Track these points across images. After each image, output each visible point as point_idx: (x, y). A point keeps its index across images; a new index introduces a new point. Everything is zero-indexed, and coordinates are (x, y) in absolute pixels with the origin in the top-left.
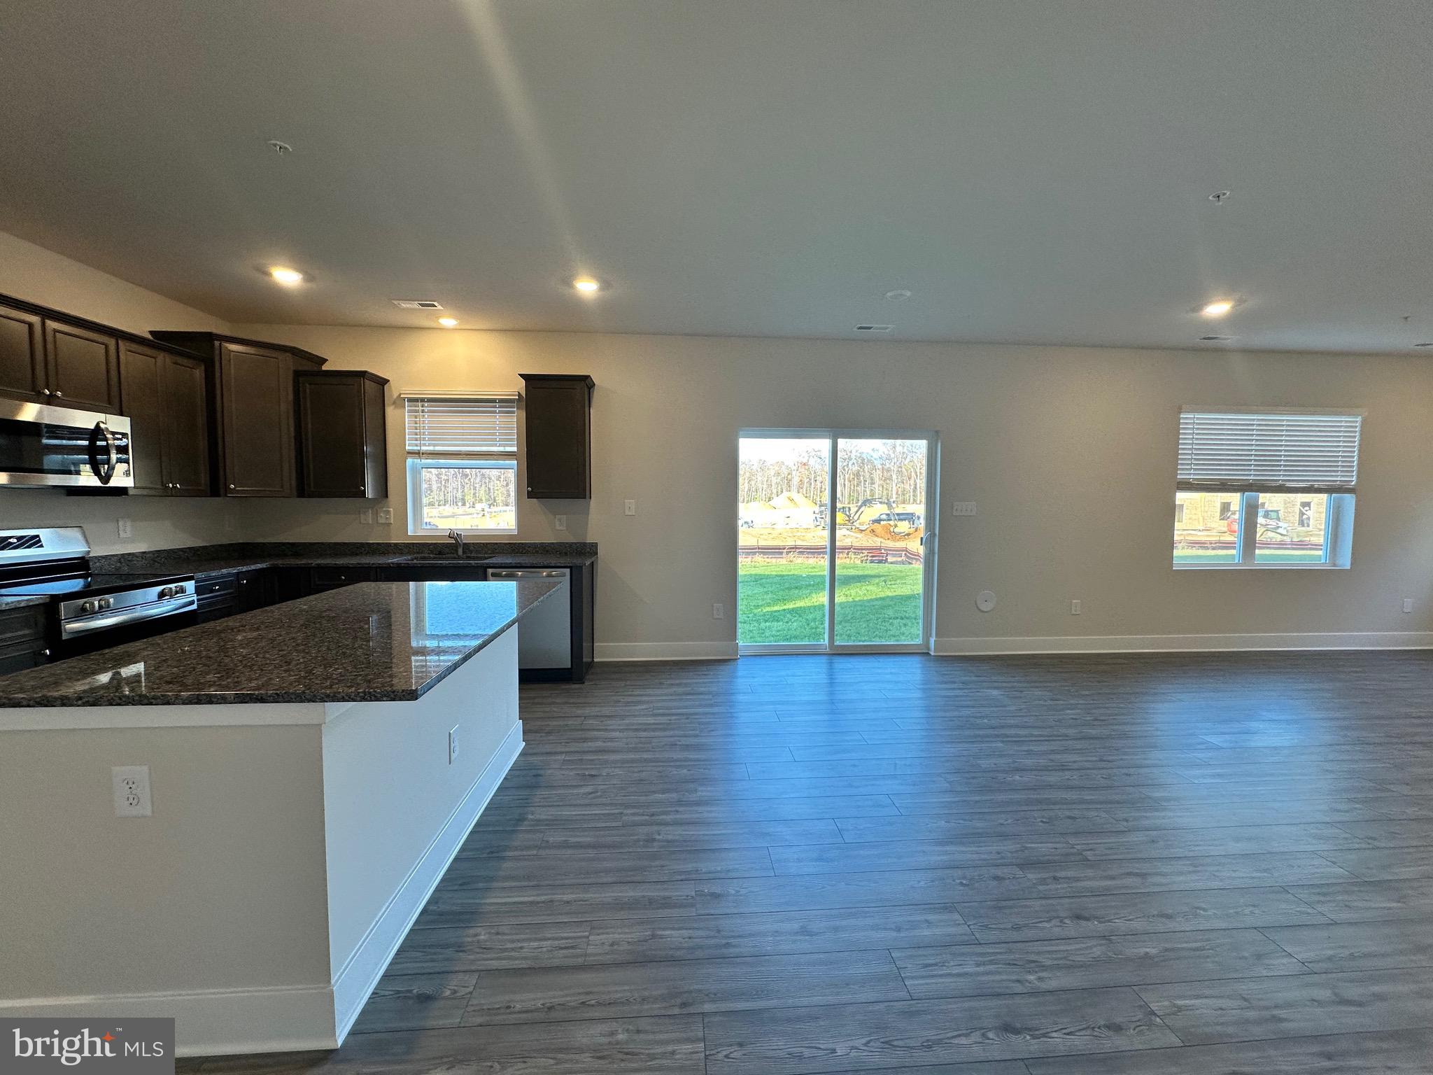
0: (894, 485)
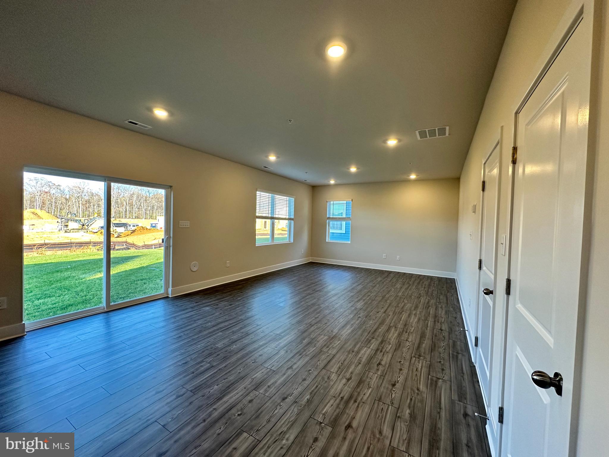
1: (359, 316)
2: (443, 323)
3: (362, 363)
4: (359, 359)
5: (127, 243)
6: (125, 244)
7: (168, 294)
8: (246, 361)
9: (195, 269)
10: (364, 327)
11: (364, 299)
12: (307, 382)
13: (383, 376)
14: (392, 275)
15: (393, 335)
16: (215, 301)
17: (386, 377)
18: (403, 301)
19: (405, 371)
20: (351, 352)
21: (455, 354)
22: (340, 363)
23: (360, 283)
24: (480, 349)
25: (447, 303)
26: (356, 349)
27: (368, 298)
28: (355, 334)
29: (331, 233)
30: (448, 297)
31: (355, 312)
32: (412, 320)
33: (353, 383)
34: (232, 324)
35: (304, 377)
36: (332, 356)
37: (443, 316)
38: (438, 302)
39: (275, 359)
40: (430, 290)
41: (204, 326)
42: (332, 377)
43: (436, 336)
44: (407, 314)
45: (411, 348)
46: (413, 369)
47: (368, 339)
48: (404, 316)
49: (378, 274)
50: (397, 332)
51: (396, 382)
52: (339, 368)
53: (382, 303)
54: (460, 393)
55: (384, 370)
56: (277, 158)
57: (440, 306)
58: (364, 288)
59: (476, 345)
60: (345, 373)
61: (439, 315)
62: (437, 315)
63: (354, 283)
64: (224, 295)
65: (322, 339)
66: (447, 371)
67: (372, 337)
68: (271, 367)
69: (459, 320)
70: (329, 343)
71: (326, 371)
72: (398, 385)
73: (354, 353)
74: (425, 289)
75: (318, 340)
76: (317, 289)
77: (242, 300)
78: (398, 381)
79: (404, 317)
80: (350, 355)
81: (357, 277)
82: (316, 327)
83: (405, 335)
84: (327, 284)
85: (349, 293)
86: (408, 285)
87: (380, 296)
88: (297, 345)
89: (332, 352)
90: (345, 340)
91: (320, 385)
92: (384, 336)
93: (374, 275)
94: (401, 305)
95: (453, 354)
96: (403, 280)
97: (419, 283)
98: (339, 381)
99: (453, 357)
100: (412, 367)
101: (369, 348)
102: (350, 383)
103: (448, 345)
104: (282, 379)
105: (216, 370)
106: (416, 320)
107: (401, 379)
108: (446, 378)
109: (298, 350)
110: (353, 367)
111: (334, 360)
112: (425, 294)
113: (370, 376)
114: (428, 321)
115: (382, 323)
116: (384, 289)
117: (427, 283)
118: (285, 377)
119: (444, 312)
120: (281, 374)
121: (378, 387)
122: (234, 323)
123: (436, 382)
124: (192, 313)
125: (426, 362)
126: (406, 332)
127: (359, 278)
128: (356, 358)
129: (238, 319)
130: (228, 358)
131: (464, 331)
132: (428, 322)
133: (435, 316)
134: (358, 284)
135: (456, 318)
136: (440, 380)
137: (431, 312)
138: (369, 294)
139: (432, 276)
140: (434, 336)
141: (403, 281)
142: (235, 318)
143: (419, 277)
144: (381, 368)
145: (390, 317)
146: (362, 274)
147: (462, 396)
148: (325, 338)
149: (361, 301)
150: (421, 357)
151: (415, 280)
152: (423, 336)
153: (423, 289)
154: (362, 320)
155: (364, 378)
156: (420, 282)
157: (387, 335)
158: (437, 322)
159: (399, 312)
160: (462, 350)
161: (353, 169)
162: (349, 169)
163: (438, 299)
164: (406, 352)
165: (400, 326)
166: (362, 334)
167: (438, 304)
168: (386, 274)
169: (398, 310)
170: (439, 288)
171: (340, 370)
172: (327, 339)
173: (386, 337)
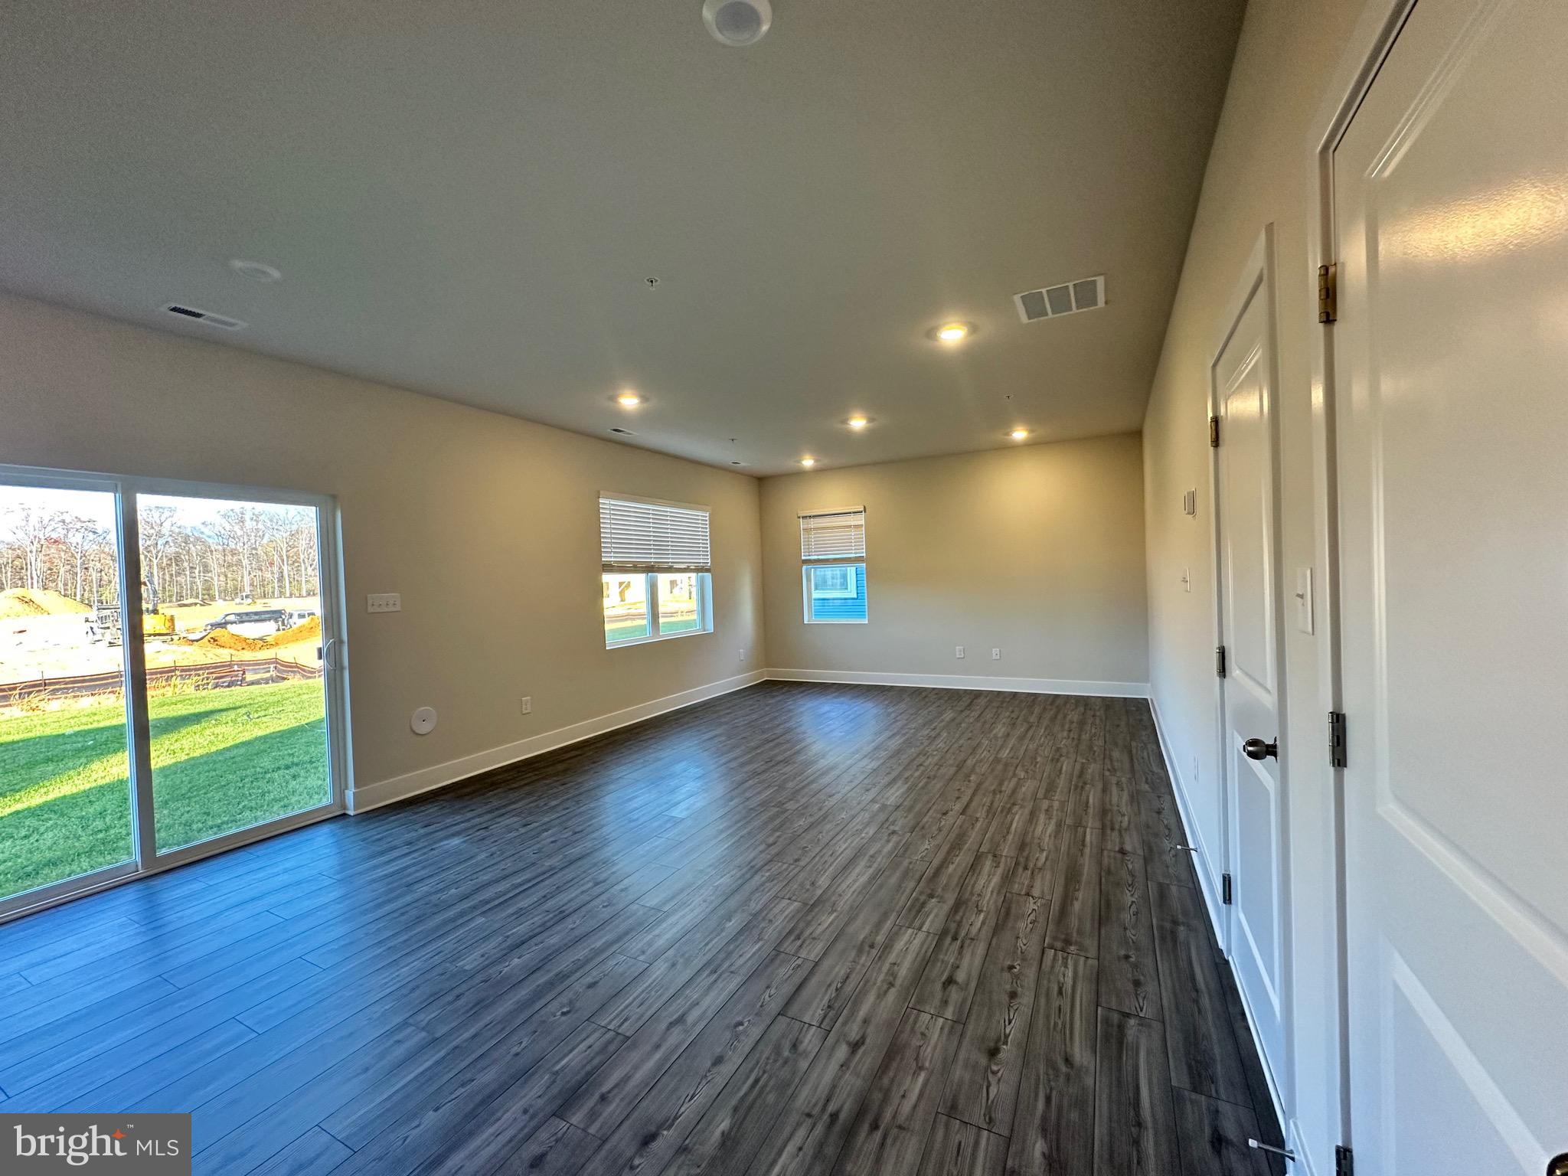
0: (246, 574)
1: (892, 828)
2: (1126, 830)
3: (898, 982)
4: (889, 970)
5: (277, 663)
6: (272, 666)
7: (344, 807)
8: (543, 1012)
9: (424, 728)
10: (906, 863)
11: (906, 776)
12: (727, 1069)
13: (960, 1023)
14: (982, 701)
15: (989, 881)
16: (479, 816)
17: (971, 1027)
18: (1014, 775)
19: (1026, 999)
20: (867, 948)
21: (1168, 925)
22: (833, 987)
23: (895, 730)
24: (1238, 911)
25: (1133, 770)
26: (880, 939)
27: (917, 774)
28: (881, 887)
29: (815, 600)
30: (1134, 751)
31: (882, 817)
32: (1039, 829)
33: (868, 1059)
34: (521, 885)
35: (720, 1050)
36: (809, 966)
37: (1124, 810)
38: (1109, 770)
39: (635, 995)
40: (1083, 737)
41: (434, 898)
42: (806, 1041)
43: (1109, 872)
44: (1027, 811)
45: (1042, 919)
46: (1048, 989)
47: (917, 899)
48: (1017, 817)
49: (946, 701)
50: (1000, 871)
51: (998, 1040)
52: (829, 1007)
53: (956, 785)
54: (1193, 1063)
55: (964, 1000)
56: (641, 402)
57: (1114, 780)
58: (908, 743)
59: (1228, 898)
60: (845, 1024)
61: (1115, 808)
62: (1108, 806)
63: (881, 733)
64: (512, 796)
65: (782, 911)
66: (1150, 988)
67: (929, 892)
68: (620, 1026)
69: (1168, 818)
70: (802, 925)
71: (788, 1020)
72: (1007, 1052)
73: (874, 952)
74: (1072, 735)
75: (770, 916)
76: (780, 758)
77: (561, 807)
78: (1007, 1036)
79: (1017, 822)
80: (864, 958)
81: (889, 715)
82: (767, 874)
83: (1023, 878)
84: (809, 741)
85: (865, 762)
86: (1026, 726)
87: (951, 765)
88: (705, 938)
89: (808, 954)
90: (851, 907)
91: (766, 1075)
92: (962, 886)
93: (934, 706)
94: (1008, 786)
95: (1161, 928)
96: (1013, 712)
97: (1053, 719)
98: (824, 1054)
99: (1163, 939)
100: (1045, 982)
101: (920, 929)
102: (861, 1058)
103: (1146, 897)
104: (650, 1064)
105: (442, 1053)
106: (1051, 828)
107: (1014, 1030)
108: (1148, 1012)
109: (708, 956)
110: (871, 998)
111: (814, 981)
112: (1072, 750)
113: (921, 1026)
114: (1085, 828)
115: (956, 846)
116: (961, 742)
117: (1074, 716)
118: (658, 1055)
119: (1125, 797)
120: (648, 1047)
121: (945, 1061)
122: (529, 881)
123: (1121, 1028)
124: (407, 861)
125: (1085, 964)
126: (1026, 868)
127: (893, 715)
128: (880, 969)
129: (543, 869)
130: (487, 1007)
131: (1187, 852)
132: (1085, 833)
133: (1104, 812)
134: (891, 734)
135: (1159, 812)
136: (1132, 1022)
137: (1091, 801)
138: (922, 759)
139: (1088, 697)
140: (1103, 874)
141: (1013, 715)
142: (533, 864)
143: (1052, 704)
144: (955, 995)
145: (978, 825)
146: (902, 706)
147: (1200, 1073)
148: (792, 907)
149: (900, 782)
150: (1071, 945)
151: (1045, 709)
152: (1072, 877)
153: (1065, 734)
154: (901, 841)
155: (905, 1036)
156: (1055, 717)
157: (972, 882)
158: (1109, 831)
159: (1003, 807)
160: (1185, 914)
161: (858, 423)
162: (845, 421)
163: (1107, 761)
164: (1027, 936)
165: (1007, 850)
166: (900, 886)
167: (1107, 773)
168: (966, 700)
169: (1000, 801)
170: (1107, 728)
171: (832, 1014)
172: (798, 911)
173: (969, 888)
